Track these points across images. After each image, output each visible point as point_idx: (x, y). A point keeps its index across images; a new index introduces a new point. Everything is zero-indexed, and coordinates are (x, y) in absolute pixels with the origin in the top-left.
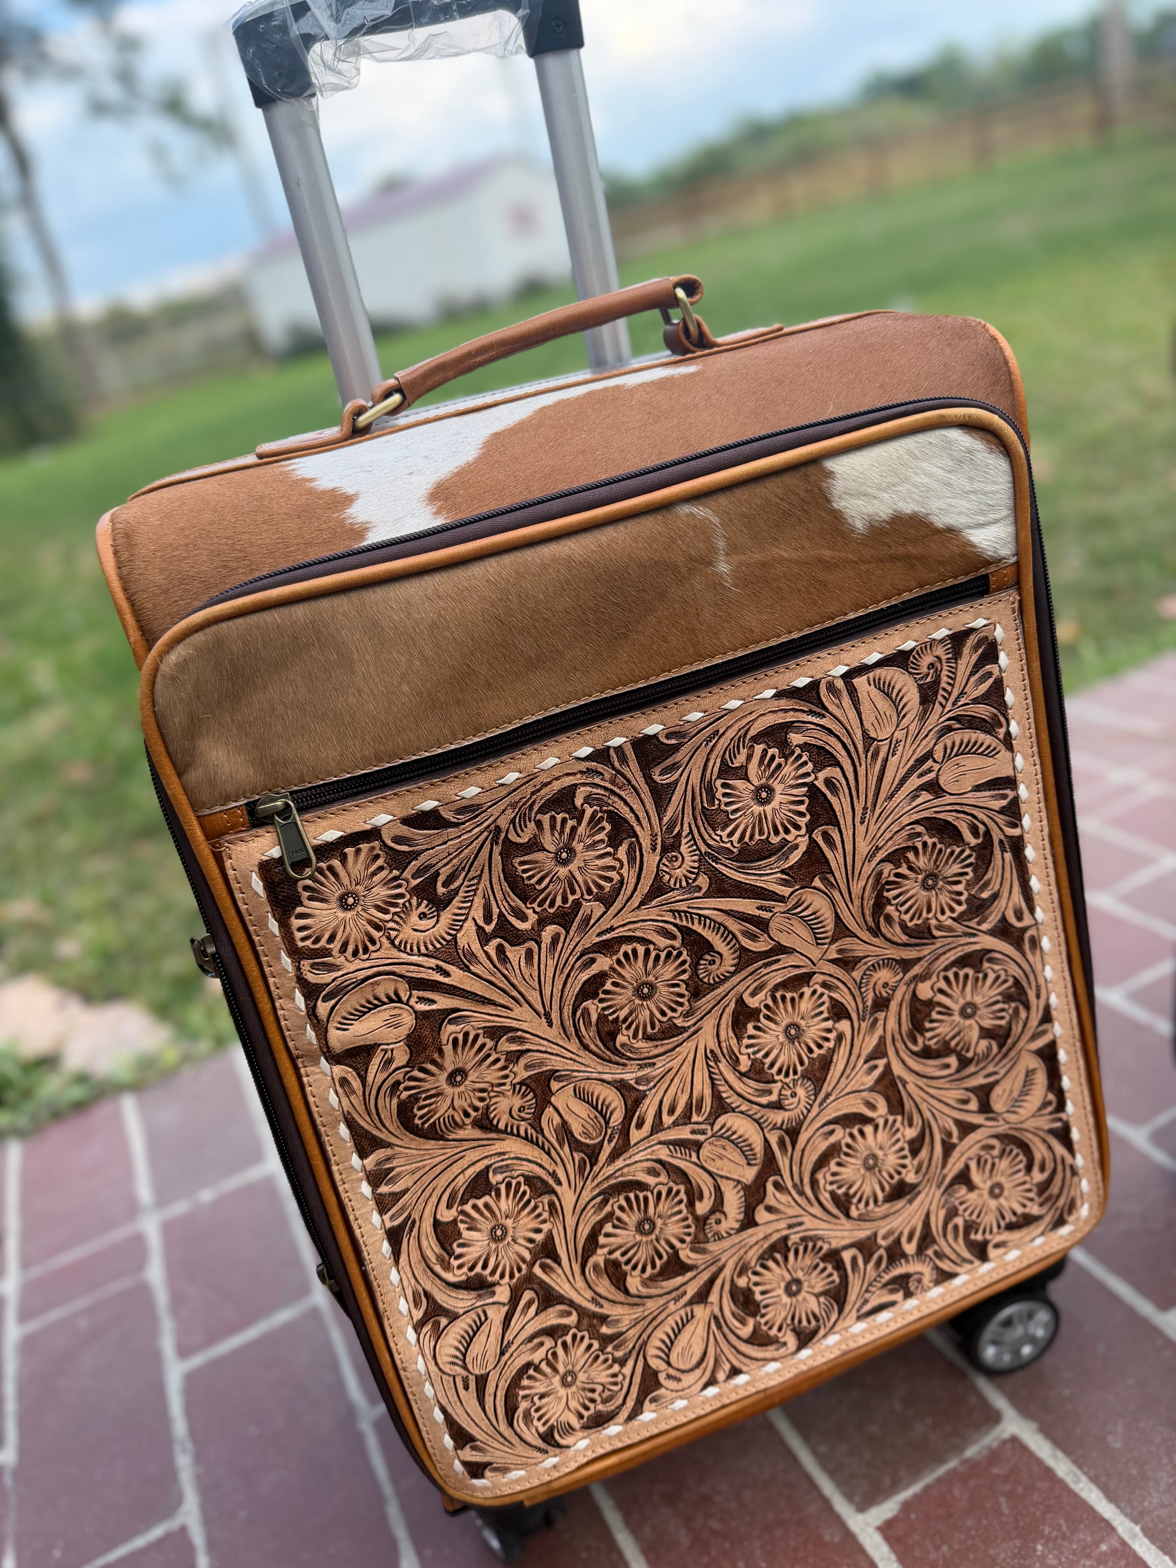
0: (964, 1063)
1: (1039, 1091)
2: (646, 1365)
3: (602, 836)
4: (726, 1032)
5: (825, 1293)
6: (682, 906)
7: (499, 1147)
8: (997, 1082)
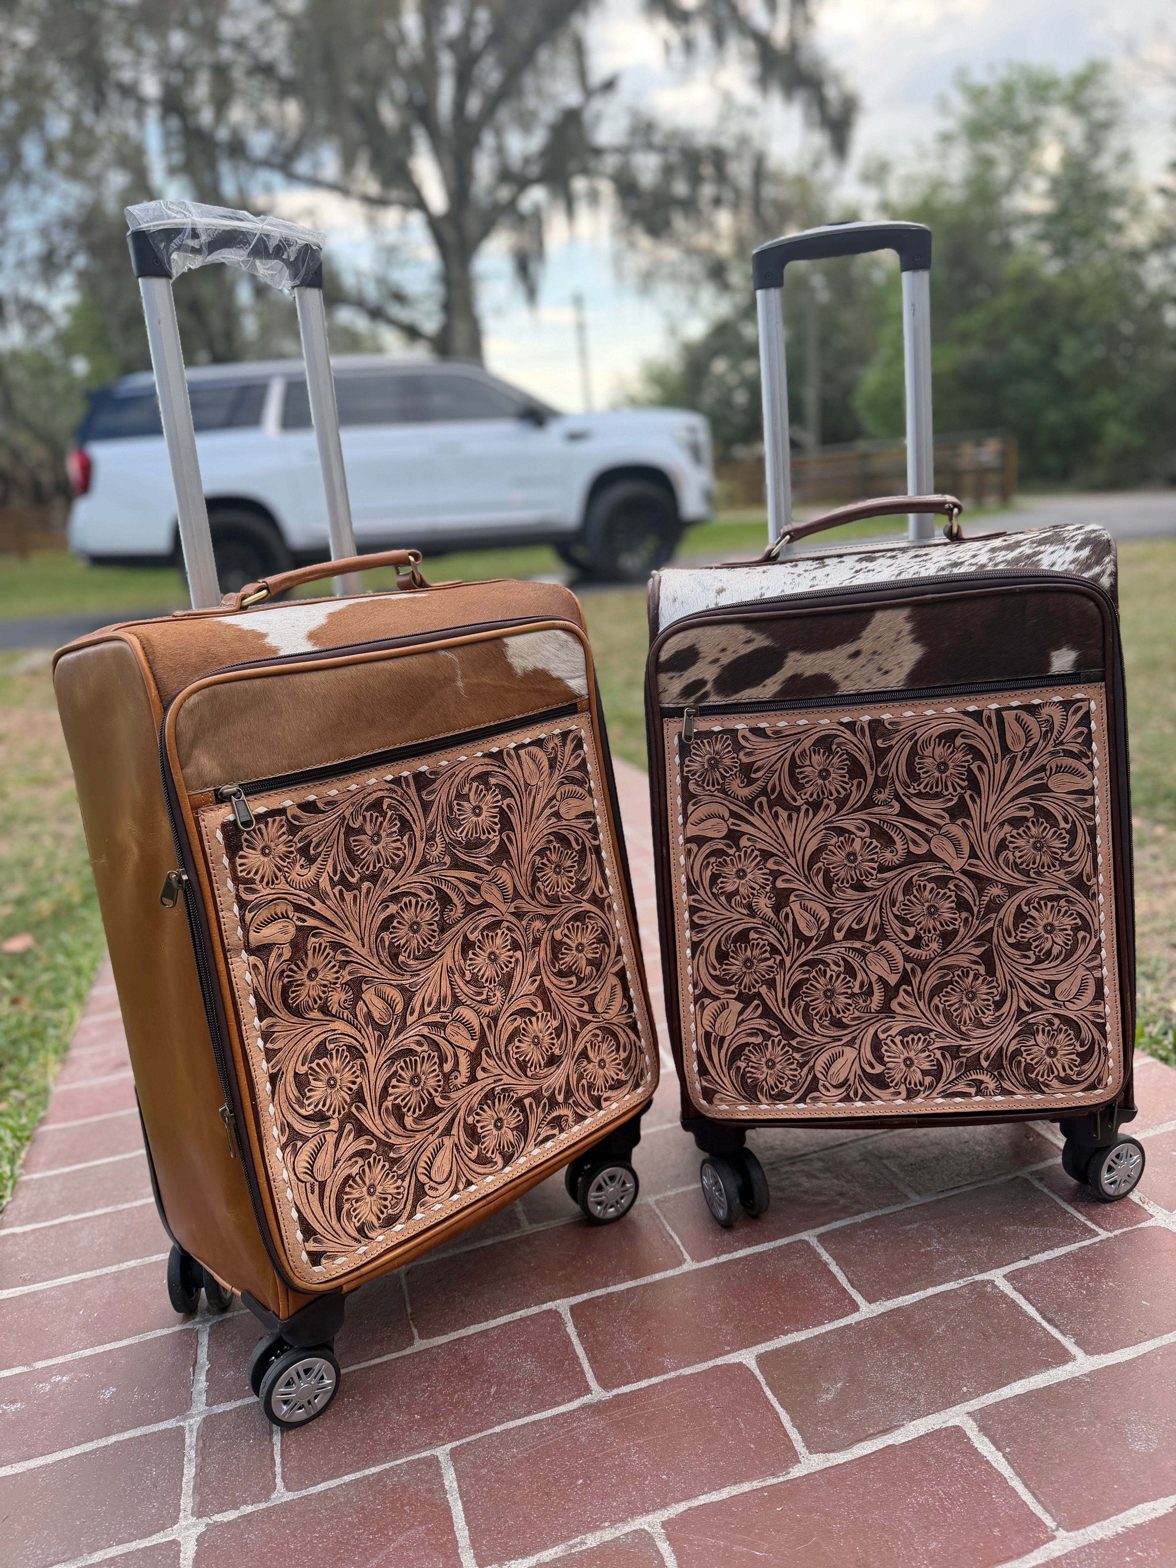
0: (580, 980)
1: (619, 1000)
2: (417, 1180)
3: (395, 829)
4: (458, 956)
5: (516, 1128)
6: (436, 874)
7: (332, 1026)
8: (597, 993)
